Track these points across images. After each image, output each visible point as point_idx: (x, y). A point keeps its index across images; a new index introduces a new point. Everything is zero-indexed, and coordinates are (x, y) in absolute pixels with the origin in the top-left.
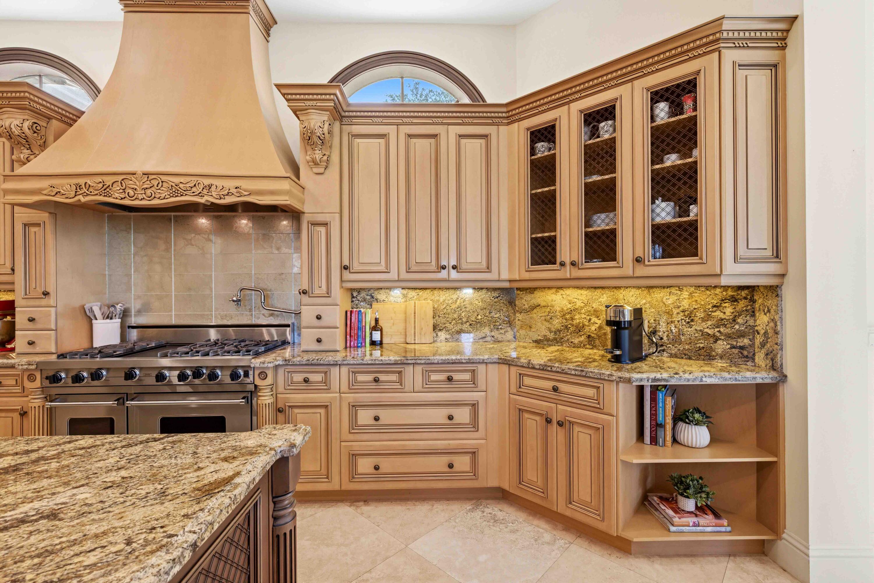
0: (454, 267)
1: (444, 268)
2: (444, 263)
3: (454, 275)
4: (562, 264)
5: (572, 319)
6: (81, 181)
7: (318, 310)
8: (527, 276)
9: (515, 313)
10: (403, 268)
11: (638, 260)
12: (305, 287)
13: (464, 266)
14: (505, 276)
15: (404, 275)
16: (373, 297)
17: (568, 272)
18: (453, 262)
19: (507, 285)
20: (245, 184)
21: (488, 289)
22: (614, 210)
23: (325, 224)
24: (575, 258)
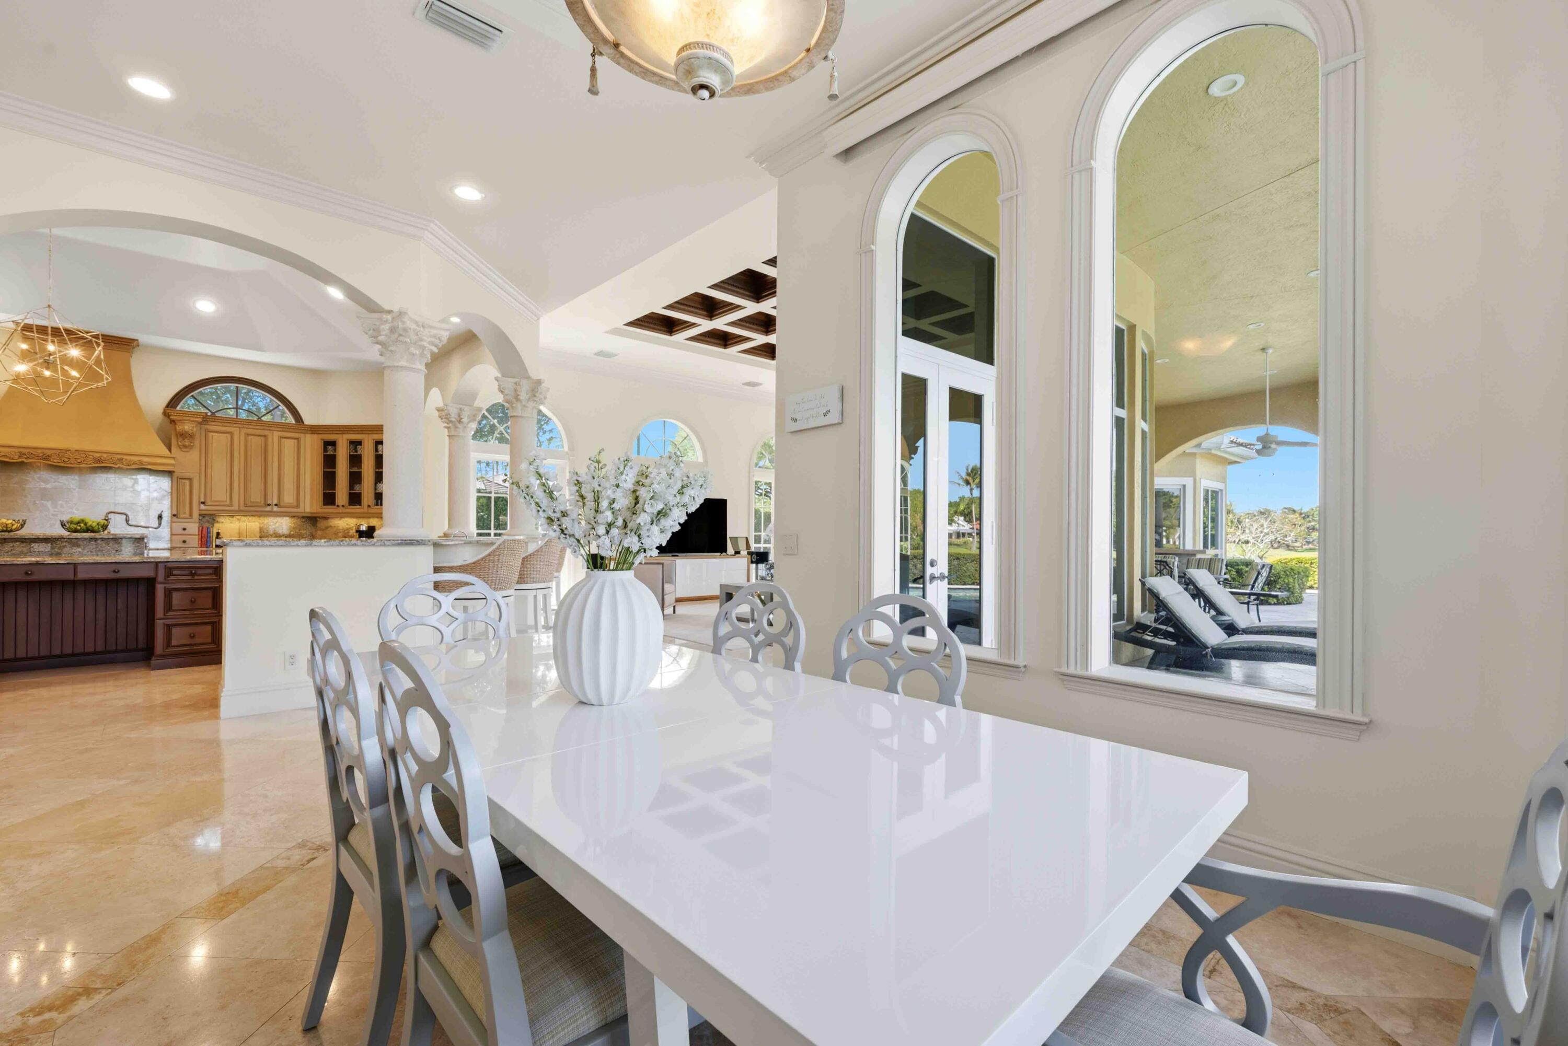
0: (276, 505)
1: (269, 505)
2: (269, 502)
3: (275, 509)
4: (338, 506)
5: (348, 532)
6: (23, 451)
7: (185, 525)
8: (320, 510)
9: (316, 531)
10: (242, 503)
11: (369, 506)
12: (175, 513)
13: (282, 504)
14: (308, 510)
15: (242, 508)
16: (214, 520)
17: (341, 510)
18: (275, 502)
19: (309, 515)
20: (145, 459)
21: (298, 517)
22: (361, 483)
23: (190, 479)
24: (344, 504)
